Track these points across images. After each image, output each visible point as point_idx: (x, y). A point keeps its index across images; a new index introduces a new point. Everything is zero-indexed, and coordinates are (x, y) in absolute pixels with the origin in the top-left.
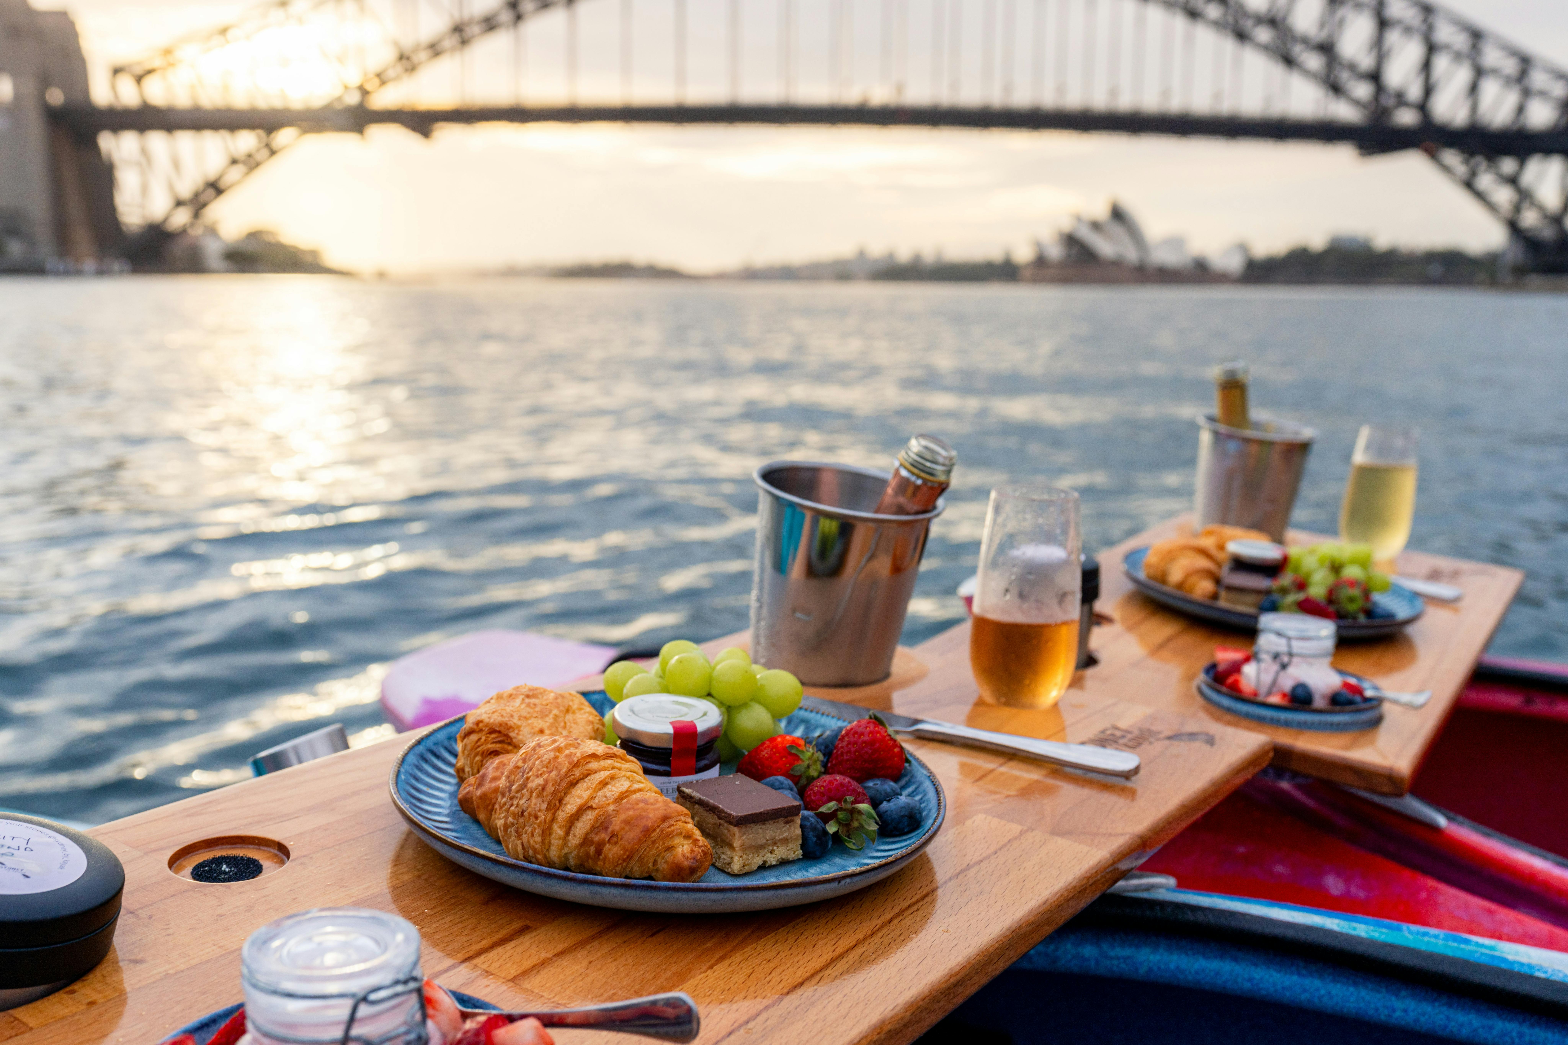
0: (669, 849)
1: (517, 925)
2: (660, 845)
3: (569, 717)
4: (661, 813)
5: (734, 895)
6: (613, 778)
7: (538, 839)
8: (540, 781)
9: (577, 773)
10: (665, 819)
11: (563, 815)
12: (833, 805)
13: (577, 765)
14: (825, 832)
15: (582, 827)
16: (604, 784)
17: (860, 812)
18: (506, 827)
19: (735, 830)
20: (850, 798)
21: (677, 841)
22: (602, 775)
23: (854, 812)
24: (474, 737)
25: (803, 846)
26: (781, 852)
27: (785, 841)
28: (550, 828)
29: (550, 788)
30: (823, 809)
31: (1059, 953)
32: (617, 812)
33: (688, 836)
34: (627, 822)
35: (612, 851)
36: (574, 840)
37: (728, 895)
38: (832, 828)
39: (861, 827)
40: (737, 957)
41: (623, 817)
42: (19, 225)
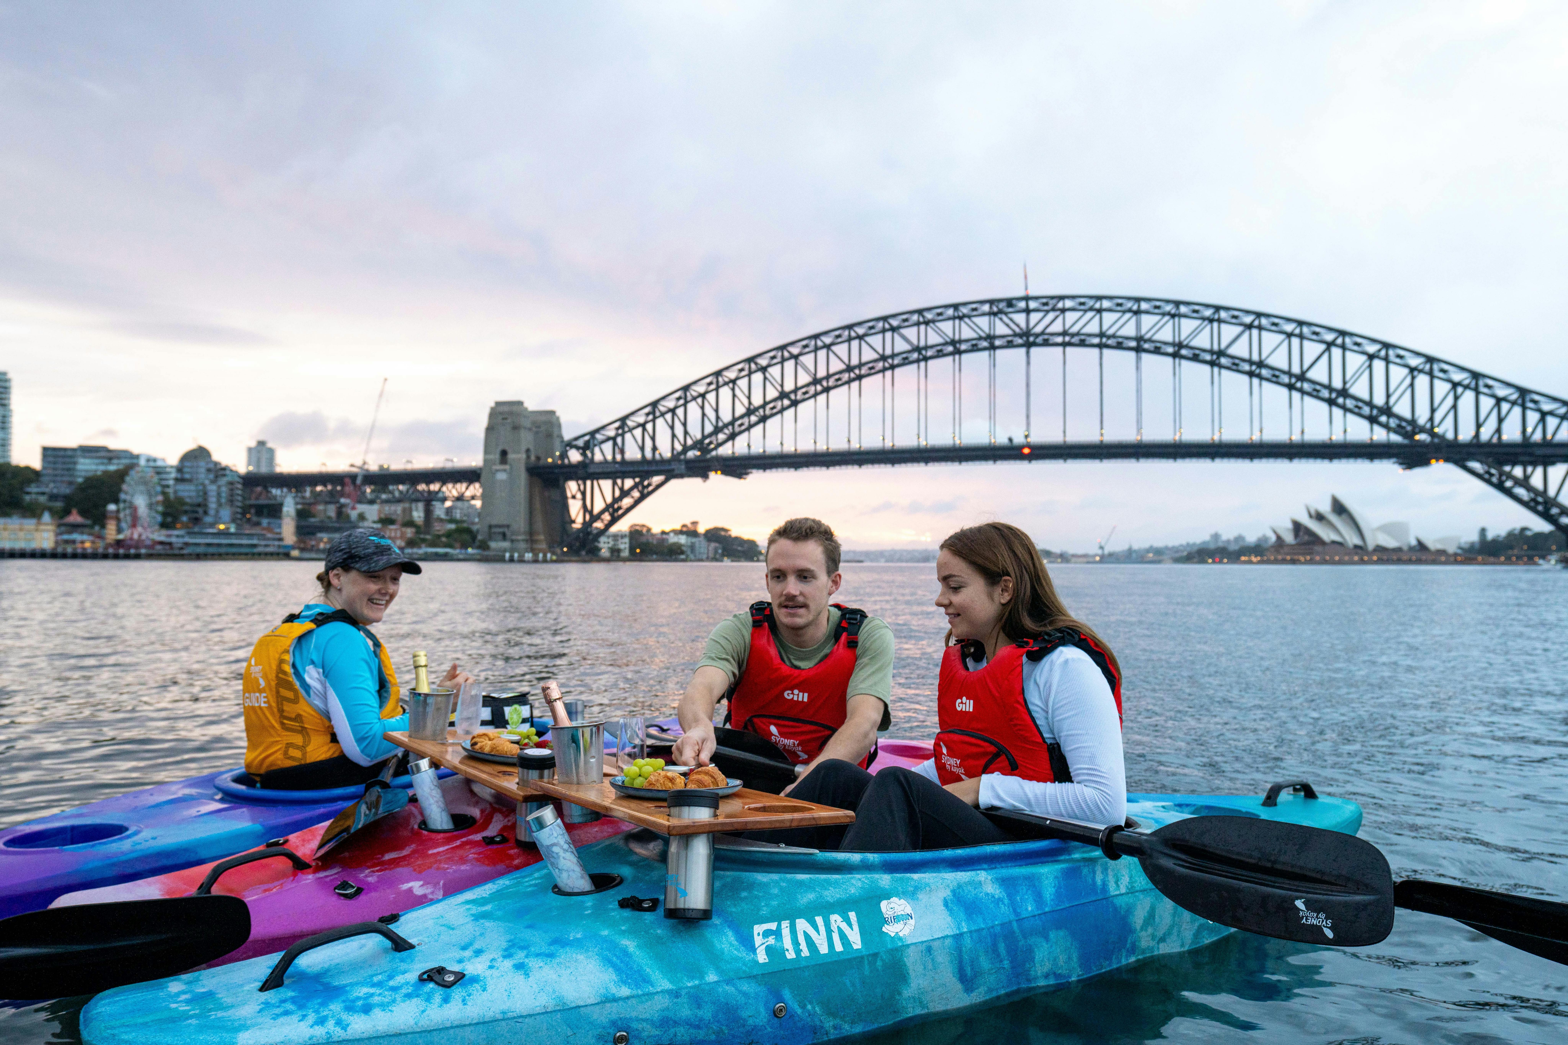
42: (508, 534)
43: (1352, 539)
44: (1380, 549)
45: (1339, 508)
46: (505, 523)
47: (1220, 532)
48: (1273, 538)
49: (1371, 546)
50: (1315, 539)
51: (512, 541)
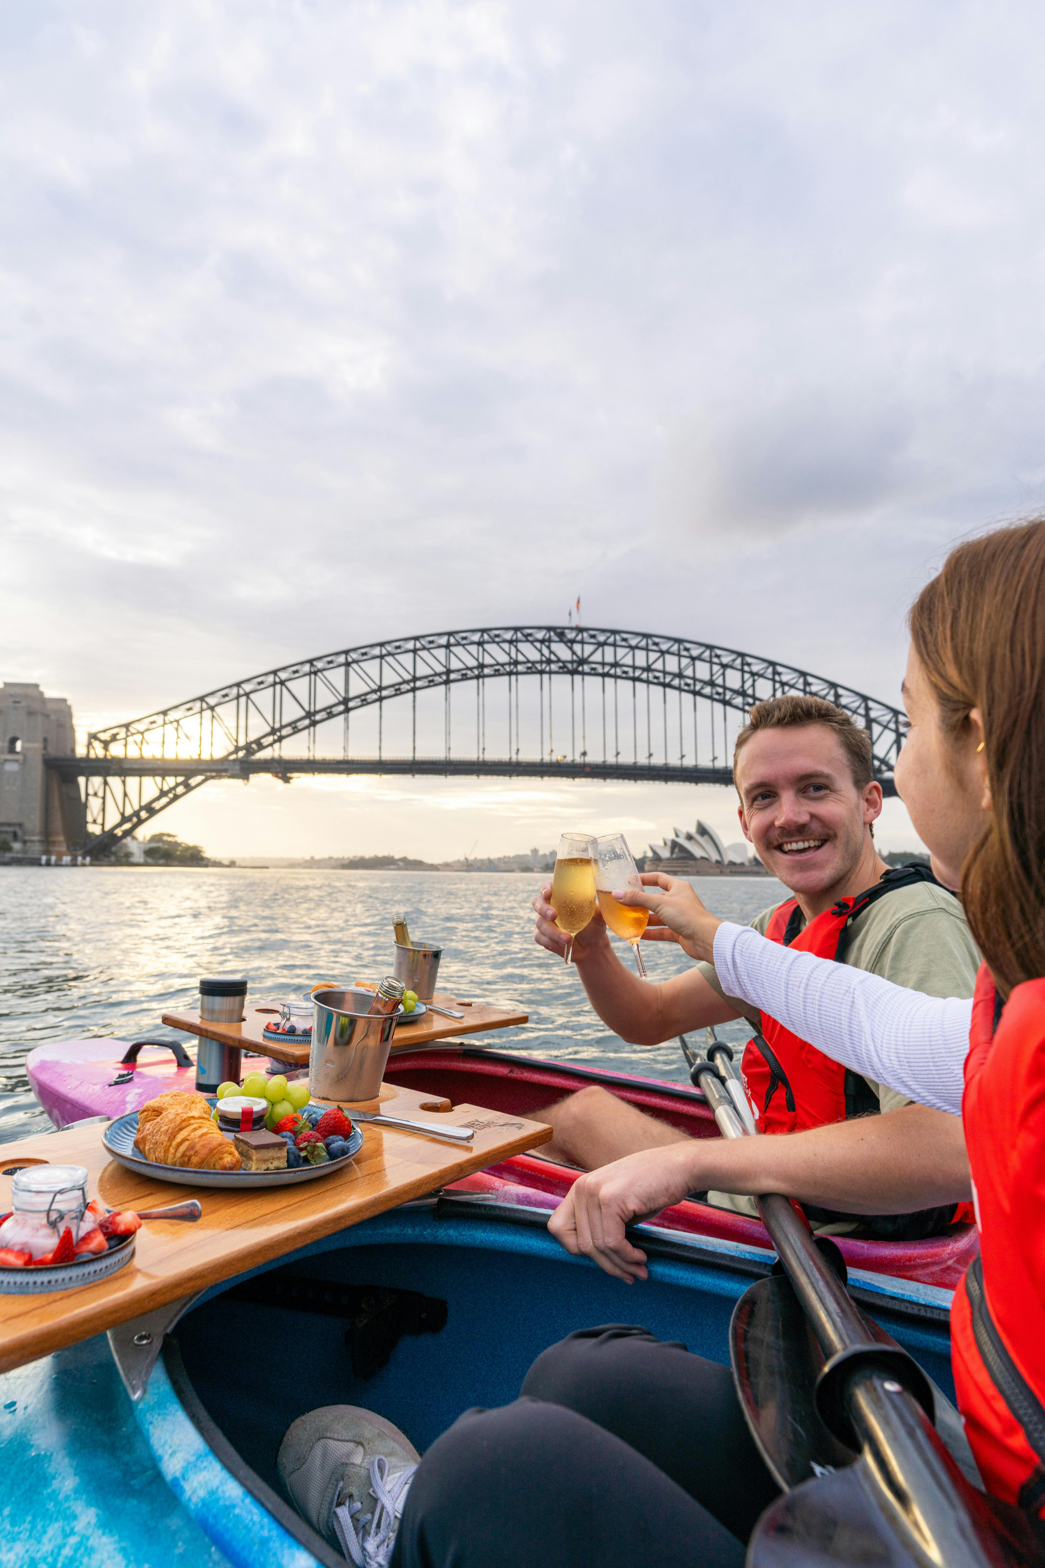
0: (221, 1159)
1: (147, 1193)
2: (217, 1156)
3: (193, 1105)
4: (219, 1142)
5: (244, 1177)
6: (200, 1127)
7: (162, 1154)
8: (166, 1128)
9: (184, 1124)
10: (220, 1145)
11: (174, 1143)
12: (305, 1144)
13: (184, 1121)
14: (299, 1156)
15: (182, 1149)
16: (195, 1129)
17: (318, 1147)
18: (149, 1149)
19: (254, 1151)
20: (313, 1140)
21: (225, 1155)
22: (195, 1126)
23: (315, 1147)
24: (145, 1113)
25: (287, 1161)
26: (276, 1163)
27: (279, 1158)
28: (168, 1149)
29: (170, 1131)
30: (301, 1146)
31: (438, 1233)
32: (199, 1142)
33: (231, 1154)
34: (203, 1146)
35: (195, 1160)
36: (179, 1155)
37: (241, 1177)
38: (303, 1154)
39: (319, 1154)
40: (242, 1205)
41: (201, 1143)
42: (19, 833)
43: (715, 857)
44: (732, 864)
45: (703, 830)
46: (15, 821)
47: (538, 848)
48: (650, 854)
49: (726, 862)
50: (690, 856)
51: (25, 842)
